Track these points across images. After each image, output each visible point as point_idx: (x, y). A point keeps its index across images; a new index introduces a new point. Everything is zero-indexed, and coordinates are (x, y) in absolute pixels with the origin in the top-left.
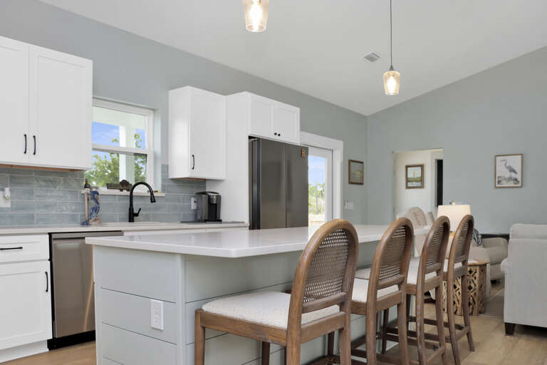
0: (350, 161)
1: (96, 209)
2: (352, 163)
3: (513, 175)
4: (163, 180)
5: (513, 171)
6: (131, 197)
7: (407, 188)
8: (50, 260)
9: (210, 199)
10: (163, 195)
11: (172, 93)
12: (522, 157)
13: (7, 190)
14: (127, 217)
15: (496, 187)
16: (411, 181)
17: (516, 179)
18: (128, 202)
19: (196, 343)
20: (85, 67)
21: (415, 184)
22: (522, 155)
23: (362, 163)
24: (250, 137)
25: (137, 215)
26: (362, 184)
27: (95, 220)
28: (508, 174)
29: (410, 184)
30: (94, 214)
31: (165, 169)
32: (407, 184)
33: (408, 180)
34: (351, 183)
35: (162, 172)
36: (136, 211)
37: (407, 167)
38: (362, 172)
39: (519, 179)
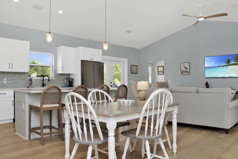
0: (131, 65)
1: (31, 83)
2: (132, 66)
3: (187, 70)
4: (55, 74)
5: (186, 68)
6: (43, 80)
7: (158, 74)
8: (14, 97)
9: (69, 80)
10: (55, 79)
11: (57, 48)
12: (189, 64)
13: (5, 78)
14: (42, 86)
15: (181, 75)
16: (160, 72)
17: (188, 72)
18: (42, 81)
19: (29, 112)
20: (27, 43)
21: (161, 73)
22: (189, 63)
23: (137, 66)
24: (81, 61)
25: (45, 85)
26: (137, 73)
27: (31, 86)
28: (185, 70)
29: (159, 73)
30: (30, 85)
31: (56, 71)
32: (158, 73)
33: (158, 72)
34: (131, 73)
35: (55, 72)
36: (45, 84)
37: (158, 67)
38: (137, 69)
39: (189, 71)
